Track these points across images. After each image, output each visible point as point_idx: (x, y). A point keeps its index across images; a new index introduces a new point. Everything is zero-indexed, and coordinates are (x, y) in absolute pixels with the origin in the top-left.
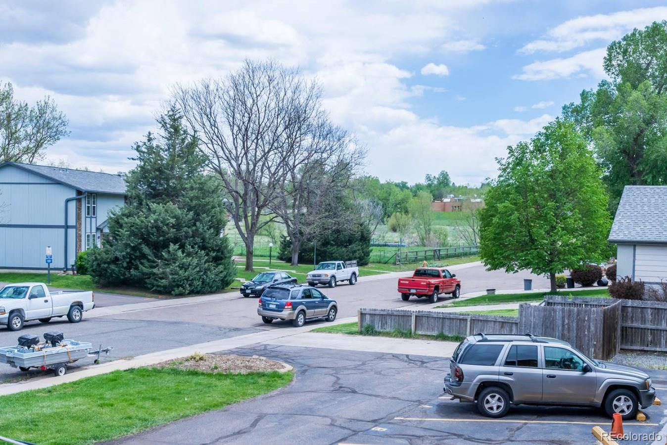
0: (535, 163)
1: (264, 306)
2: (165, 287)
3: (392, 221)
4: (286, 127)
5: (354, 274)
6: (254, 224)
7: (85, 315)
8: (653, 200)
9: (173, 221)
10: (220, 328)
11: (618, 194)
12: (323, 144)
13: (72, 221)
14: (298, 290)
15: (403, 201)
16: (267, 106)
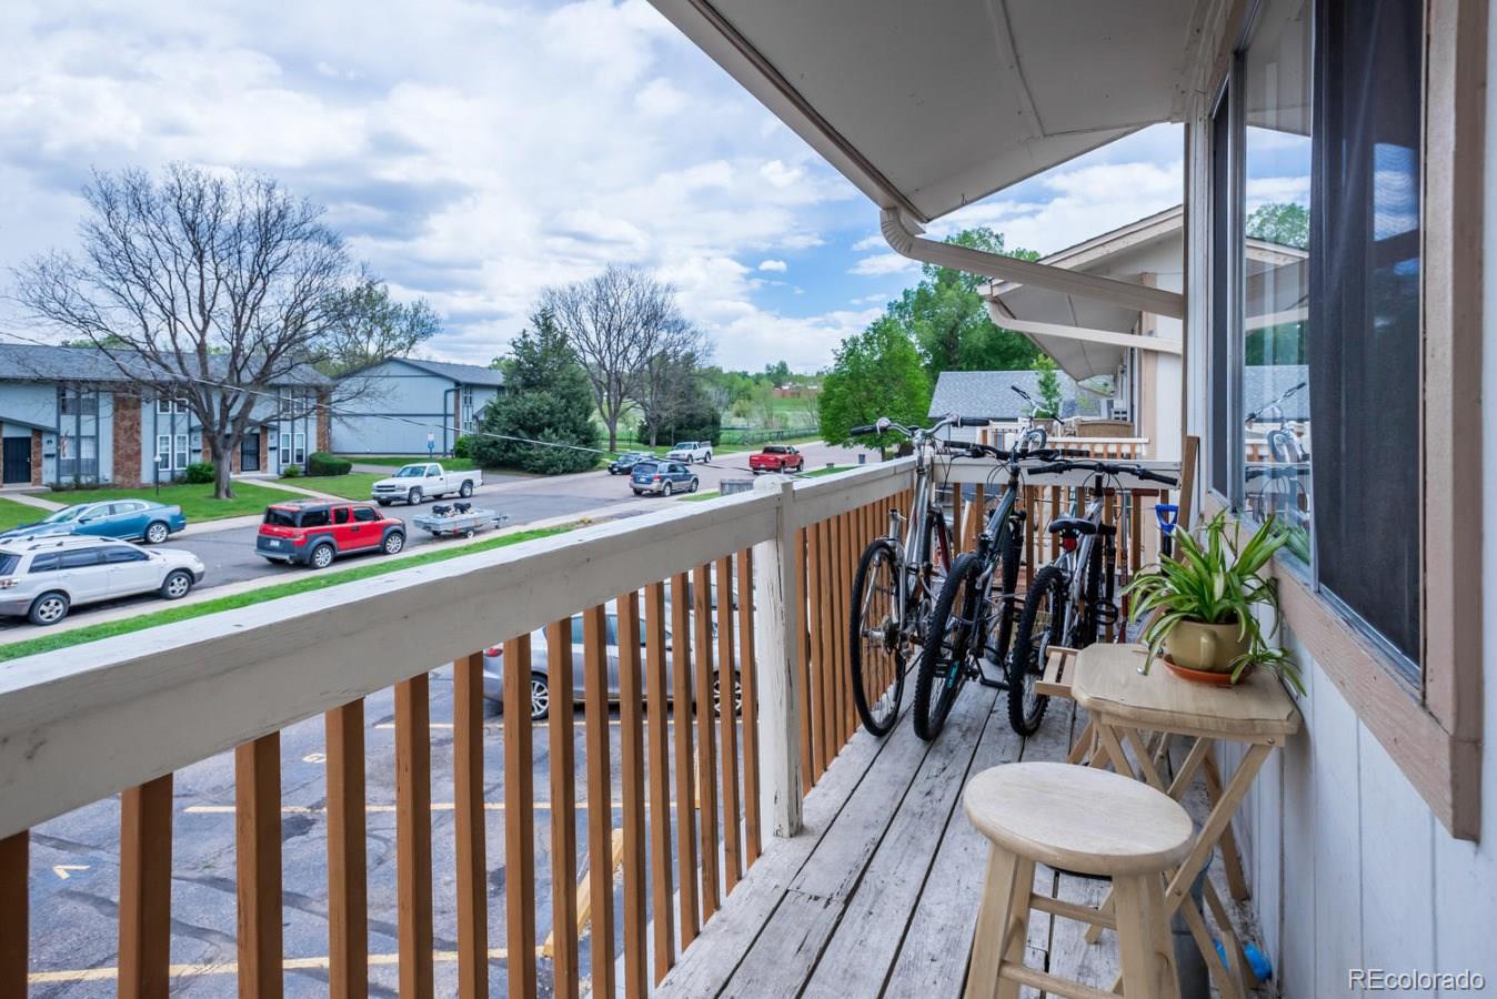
0: (865, 353)
1: (635, 479)
2: (540, 467)
3: (736, 407)
4: (645, 324)
5: (708, 453)
6: (616, 410)
7: (475, 491)
8: (963, 384)
9: (547, 408)
10: (597, 500)
11: (936, 379)
12: (677, 337)
13: (451, 410)
14: (663, 467)
15: (746, 388)
16: (627, 306)
